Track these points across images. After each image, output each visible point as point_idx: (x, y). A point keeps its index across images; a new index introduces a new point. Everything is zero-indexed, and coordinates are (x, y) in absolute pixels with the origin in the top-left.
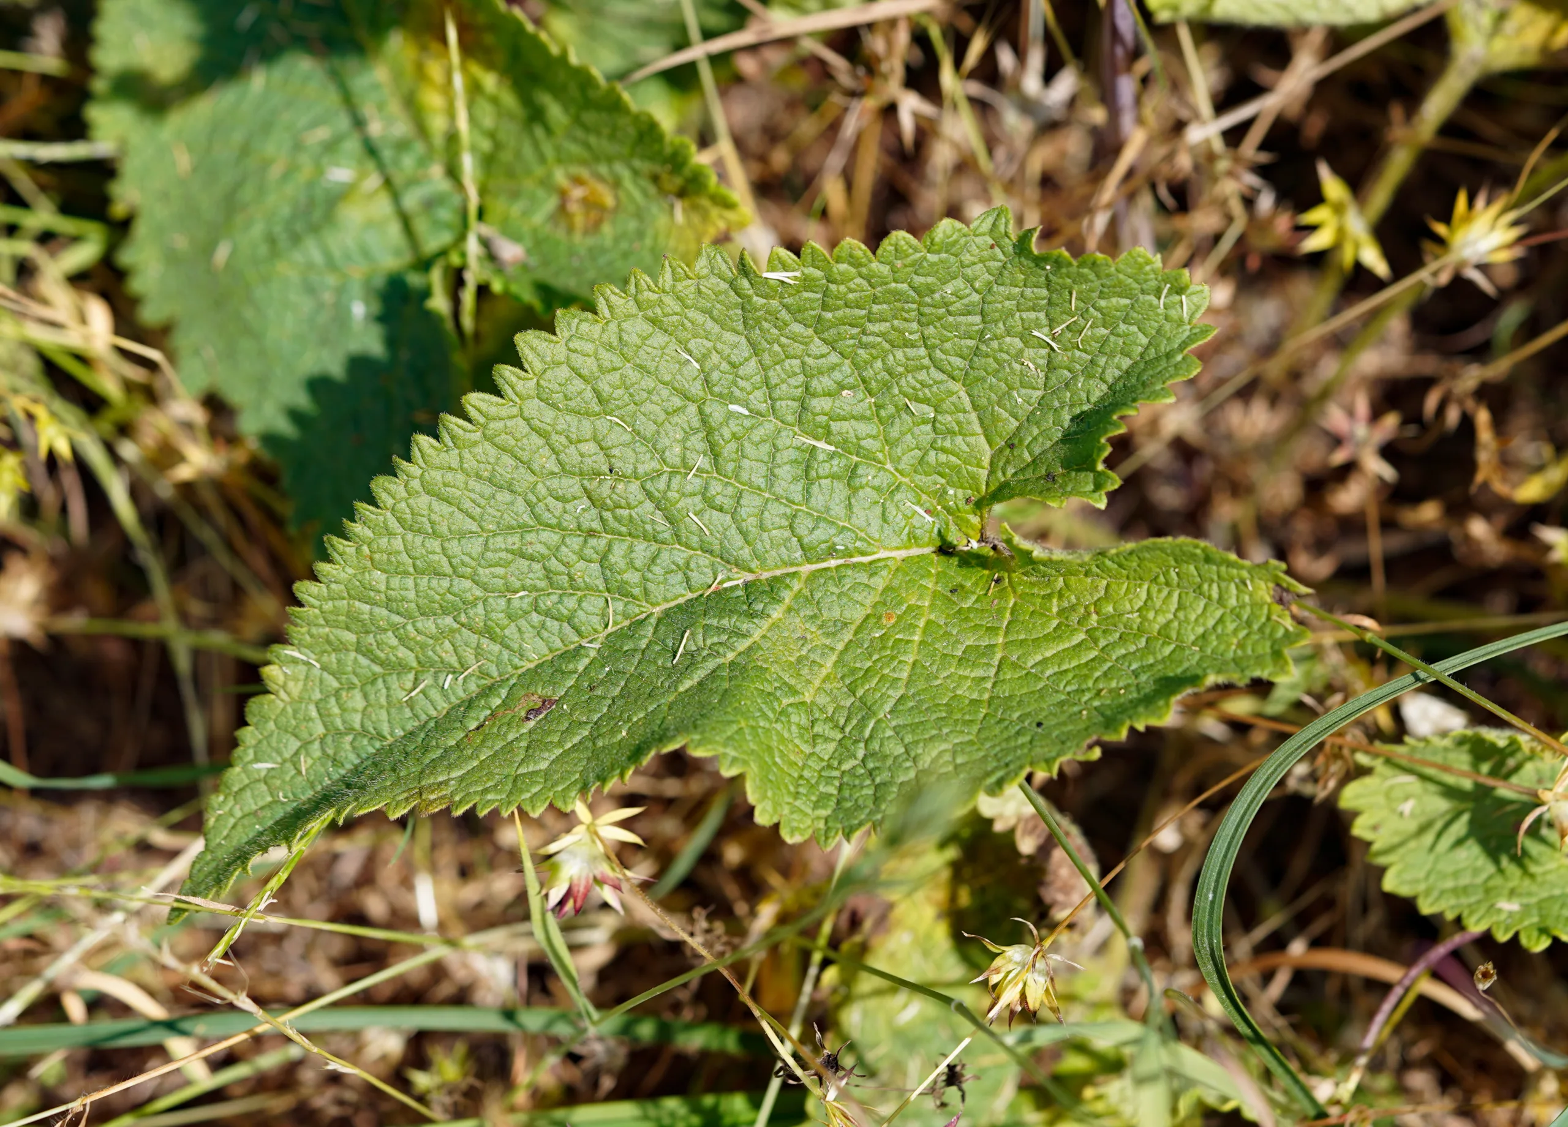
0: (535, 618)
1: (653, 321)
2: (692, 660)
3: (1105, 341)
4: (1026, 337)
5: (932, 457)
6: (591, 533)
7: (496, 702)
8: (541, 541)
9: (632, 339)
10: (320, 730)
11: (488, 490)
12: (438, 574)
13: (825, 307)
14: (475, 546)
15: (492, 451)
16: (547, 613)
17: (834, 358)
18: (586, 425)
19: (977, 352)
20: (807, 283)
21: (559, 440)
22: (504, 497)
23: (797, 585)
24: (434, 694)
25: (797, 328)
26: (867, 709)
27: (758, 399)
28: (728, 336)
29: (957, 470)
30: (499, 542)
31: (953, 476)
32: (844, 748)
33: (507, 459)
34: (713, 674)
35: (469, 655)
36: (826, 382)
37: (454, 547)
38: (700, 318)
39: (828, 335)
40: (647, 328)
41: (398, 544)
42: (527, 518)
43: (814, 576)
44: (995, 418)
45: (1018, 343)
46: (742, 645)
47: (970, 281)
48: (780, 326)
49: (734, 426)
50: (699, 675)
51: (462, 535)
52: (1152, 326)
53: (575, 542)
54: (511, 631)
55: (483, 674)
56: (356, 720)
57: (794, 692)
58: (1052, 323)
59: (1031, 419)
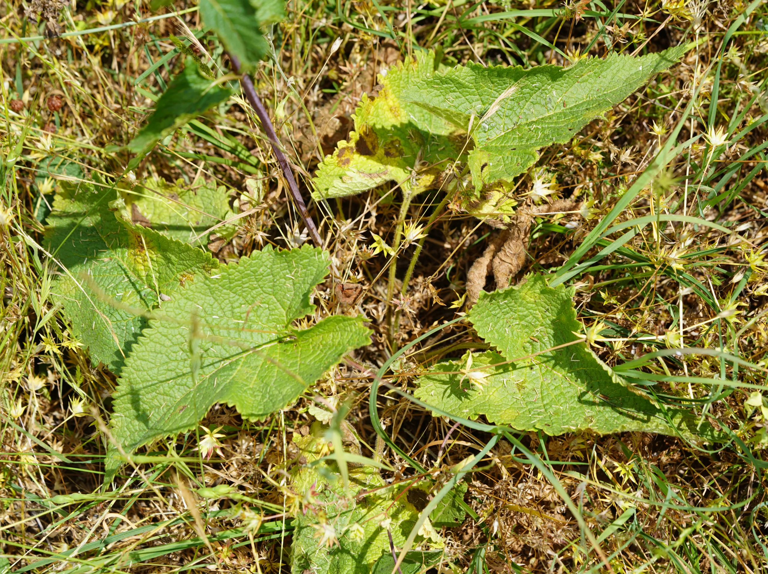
0: (177, 387)
1: (187, 298)
2: (218, 385)
3: (305, 273)
4: (286, 278)
5: (270, 318)
6: (185, 360)
7: (171, 411)
8: (172, 365)
9: (182, 304)
10: (128, 433)
11: (155, 355)
12: (149, 381)
13: (230, 283)
14: (156, 371)
15: (153, 344)
16: (179, 385)
17: (237, 297)
18: (176, 331)
19: (274, 286)
20: (223, 277)
21: (170, 337)
22: (159, 355)
23: (243, 360)
24: (156, 415)
25: (225, 291)
26: (267, 385)
27: (220, 313)
28: (208, 298)
29: (277, 319)
30: (162, 368)
31: (278, 321)
32: (263, 397)
33: (158, 345)
34: (225, 386)
35: (162, 402)
36: (236, 304)
37: (150, 373)
38: (199, 295)
39: (234, 290)
40: (186, 301)
41: (135, 376)
42: (167, 360)
43: (247, 357)
44: (284, 302)
45: (284, 280)
46: (231, 378)
47: (266, 266)
48: (220, 291)
49: (215, 322)
50: (221, 387)
51: (151, 369)
52: (316, 265)
53: (181, 363)
54: (171, 392)
55: (167, 406)
56: (137, 428)
57: (246, 385)
58: (291, 272)
59: (293, 300)
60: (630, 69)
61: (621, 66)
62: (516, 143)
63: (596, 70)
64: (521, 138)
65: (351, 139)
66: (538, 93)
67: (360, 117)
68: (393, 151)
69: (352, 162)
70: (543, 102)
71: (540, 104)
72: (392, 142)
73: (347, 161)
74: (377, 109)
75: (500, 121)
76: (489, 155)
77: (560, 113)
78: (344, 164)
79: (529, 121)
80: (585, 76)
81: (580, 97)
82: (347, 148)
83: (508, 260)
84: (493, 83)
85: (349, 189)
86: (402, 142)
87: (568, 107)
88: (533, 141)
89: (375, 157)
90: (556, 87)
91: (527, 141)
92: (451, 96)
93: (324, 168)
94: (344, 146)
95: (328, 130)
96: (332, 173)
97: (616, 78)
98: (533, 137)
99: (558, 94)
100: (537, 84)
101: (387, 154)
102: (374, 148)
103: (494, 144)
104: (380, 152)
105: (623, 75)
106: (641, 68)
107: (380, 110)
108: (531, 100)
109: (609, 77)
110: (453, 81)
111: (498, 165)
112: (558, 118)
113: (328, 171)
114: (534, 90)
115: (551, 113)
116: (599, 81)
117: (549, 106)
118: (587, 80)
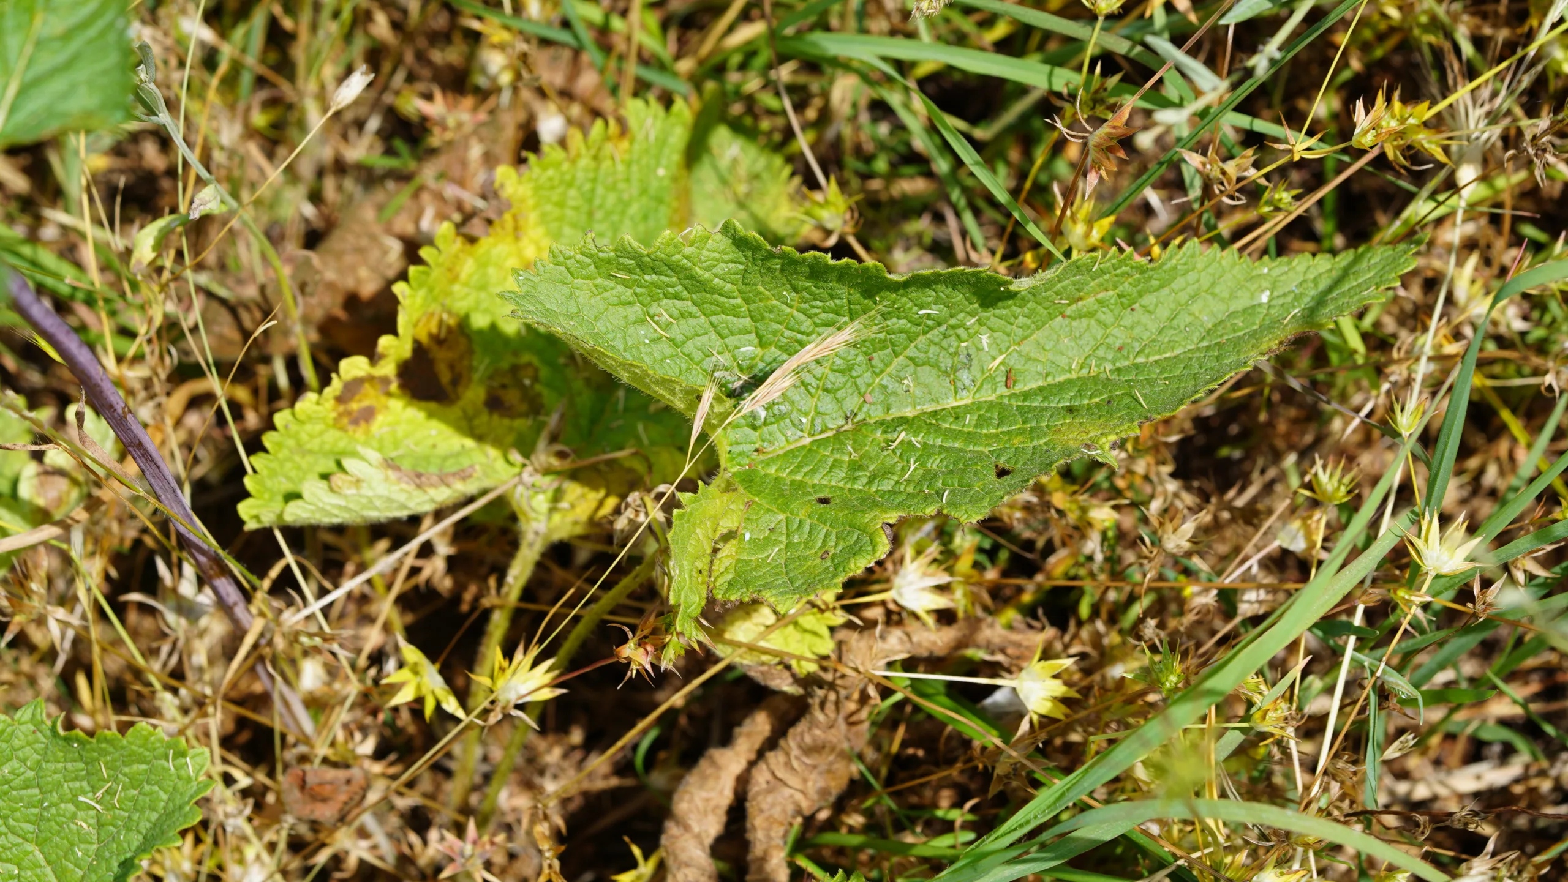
3: (135, 800)
4: (78, 805)
19: (41, 818)
44: (65, 869)
45: (71, 807)
47: (23, 761)
52: (169, 785)
58: (94, 789)
59: (91, 869)
60: (1233, 296)
61: (1205, 282)
62: (837, 479)
63: (1126, 287)
64: (855, 467)
65: (382, 357)
66: (934, 334)
67: (422, 293)
68: (512, 396)
69: (380, 419)
70: (946, 362)
71: (935, 365)
72: (515, 369)
73: (368, 415)
74: (483, 265)
75: (807, 404)
76: (748, 504)
77: (991, 406)
78: (355, 422)
79: (895, 413)
80: (1089, 302)
81: (1063, 361)
82: (371, 379)
83: (794, 781)
84: (795, 289)
85: (347, 509)
86: (544, 372)
87: (1018, 388)
88: (887, 486)
89: (455, 411)
90: (994, 322)
91: (871, 480)
92: (663, 310)
93: (294, 427)
94: (361, 373)
95: (364, 273)
96: (315, 445)
97: (1184, 319)
98: (889, 472)
99: (994, 343)
100: (934, 311)
101: (494, 404)
102: (456, 381)
103: (772, 470)
104: (474, 394)
105: (1206, 312)
106: (1264, 298)
107: (492, 271)
108: (911, 351)
109: (1163, 313)
110: (675, 268)
111: (767, 543)
112: (982, 421)
113: (304, 437)
114: (924, 326)
115: (966, 399)
116: (1128, 319)
117: (965, 376)
118: (1091, 314)
